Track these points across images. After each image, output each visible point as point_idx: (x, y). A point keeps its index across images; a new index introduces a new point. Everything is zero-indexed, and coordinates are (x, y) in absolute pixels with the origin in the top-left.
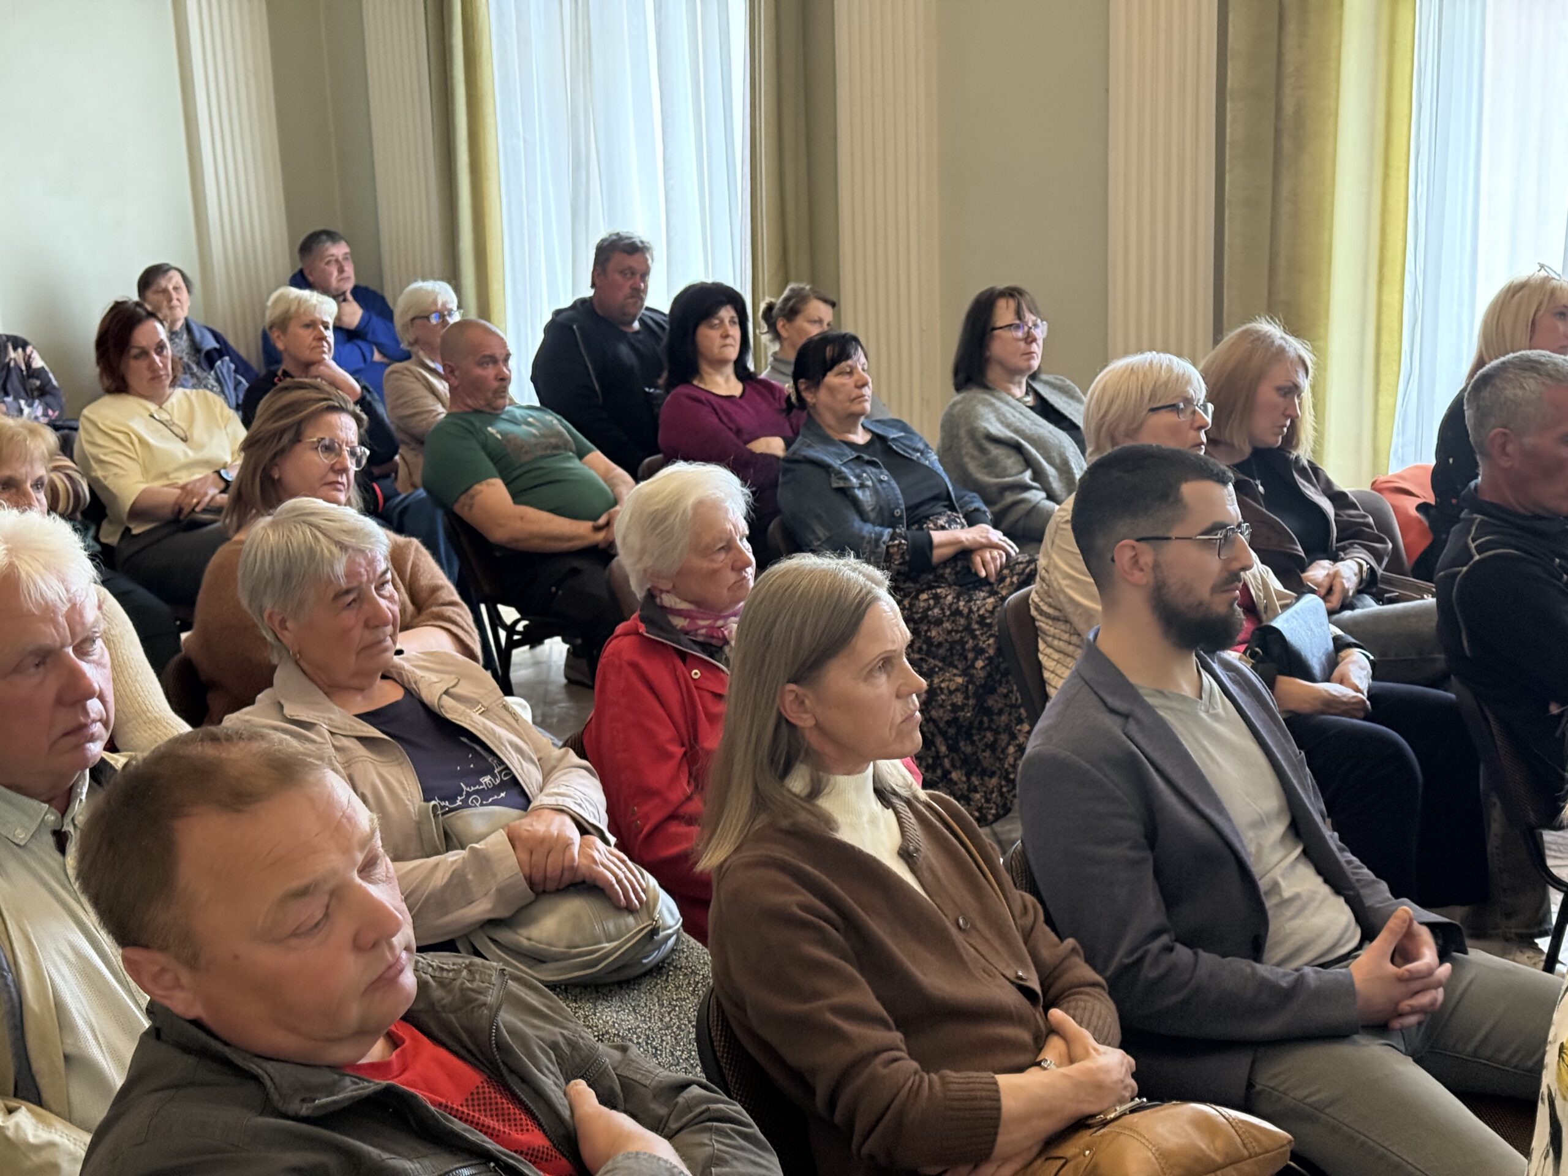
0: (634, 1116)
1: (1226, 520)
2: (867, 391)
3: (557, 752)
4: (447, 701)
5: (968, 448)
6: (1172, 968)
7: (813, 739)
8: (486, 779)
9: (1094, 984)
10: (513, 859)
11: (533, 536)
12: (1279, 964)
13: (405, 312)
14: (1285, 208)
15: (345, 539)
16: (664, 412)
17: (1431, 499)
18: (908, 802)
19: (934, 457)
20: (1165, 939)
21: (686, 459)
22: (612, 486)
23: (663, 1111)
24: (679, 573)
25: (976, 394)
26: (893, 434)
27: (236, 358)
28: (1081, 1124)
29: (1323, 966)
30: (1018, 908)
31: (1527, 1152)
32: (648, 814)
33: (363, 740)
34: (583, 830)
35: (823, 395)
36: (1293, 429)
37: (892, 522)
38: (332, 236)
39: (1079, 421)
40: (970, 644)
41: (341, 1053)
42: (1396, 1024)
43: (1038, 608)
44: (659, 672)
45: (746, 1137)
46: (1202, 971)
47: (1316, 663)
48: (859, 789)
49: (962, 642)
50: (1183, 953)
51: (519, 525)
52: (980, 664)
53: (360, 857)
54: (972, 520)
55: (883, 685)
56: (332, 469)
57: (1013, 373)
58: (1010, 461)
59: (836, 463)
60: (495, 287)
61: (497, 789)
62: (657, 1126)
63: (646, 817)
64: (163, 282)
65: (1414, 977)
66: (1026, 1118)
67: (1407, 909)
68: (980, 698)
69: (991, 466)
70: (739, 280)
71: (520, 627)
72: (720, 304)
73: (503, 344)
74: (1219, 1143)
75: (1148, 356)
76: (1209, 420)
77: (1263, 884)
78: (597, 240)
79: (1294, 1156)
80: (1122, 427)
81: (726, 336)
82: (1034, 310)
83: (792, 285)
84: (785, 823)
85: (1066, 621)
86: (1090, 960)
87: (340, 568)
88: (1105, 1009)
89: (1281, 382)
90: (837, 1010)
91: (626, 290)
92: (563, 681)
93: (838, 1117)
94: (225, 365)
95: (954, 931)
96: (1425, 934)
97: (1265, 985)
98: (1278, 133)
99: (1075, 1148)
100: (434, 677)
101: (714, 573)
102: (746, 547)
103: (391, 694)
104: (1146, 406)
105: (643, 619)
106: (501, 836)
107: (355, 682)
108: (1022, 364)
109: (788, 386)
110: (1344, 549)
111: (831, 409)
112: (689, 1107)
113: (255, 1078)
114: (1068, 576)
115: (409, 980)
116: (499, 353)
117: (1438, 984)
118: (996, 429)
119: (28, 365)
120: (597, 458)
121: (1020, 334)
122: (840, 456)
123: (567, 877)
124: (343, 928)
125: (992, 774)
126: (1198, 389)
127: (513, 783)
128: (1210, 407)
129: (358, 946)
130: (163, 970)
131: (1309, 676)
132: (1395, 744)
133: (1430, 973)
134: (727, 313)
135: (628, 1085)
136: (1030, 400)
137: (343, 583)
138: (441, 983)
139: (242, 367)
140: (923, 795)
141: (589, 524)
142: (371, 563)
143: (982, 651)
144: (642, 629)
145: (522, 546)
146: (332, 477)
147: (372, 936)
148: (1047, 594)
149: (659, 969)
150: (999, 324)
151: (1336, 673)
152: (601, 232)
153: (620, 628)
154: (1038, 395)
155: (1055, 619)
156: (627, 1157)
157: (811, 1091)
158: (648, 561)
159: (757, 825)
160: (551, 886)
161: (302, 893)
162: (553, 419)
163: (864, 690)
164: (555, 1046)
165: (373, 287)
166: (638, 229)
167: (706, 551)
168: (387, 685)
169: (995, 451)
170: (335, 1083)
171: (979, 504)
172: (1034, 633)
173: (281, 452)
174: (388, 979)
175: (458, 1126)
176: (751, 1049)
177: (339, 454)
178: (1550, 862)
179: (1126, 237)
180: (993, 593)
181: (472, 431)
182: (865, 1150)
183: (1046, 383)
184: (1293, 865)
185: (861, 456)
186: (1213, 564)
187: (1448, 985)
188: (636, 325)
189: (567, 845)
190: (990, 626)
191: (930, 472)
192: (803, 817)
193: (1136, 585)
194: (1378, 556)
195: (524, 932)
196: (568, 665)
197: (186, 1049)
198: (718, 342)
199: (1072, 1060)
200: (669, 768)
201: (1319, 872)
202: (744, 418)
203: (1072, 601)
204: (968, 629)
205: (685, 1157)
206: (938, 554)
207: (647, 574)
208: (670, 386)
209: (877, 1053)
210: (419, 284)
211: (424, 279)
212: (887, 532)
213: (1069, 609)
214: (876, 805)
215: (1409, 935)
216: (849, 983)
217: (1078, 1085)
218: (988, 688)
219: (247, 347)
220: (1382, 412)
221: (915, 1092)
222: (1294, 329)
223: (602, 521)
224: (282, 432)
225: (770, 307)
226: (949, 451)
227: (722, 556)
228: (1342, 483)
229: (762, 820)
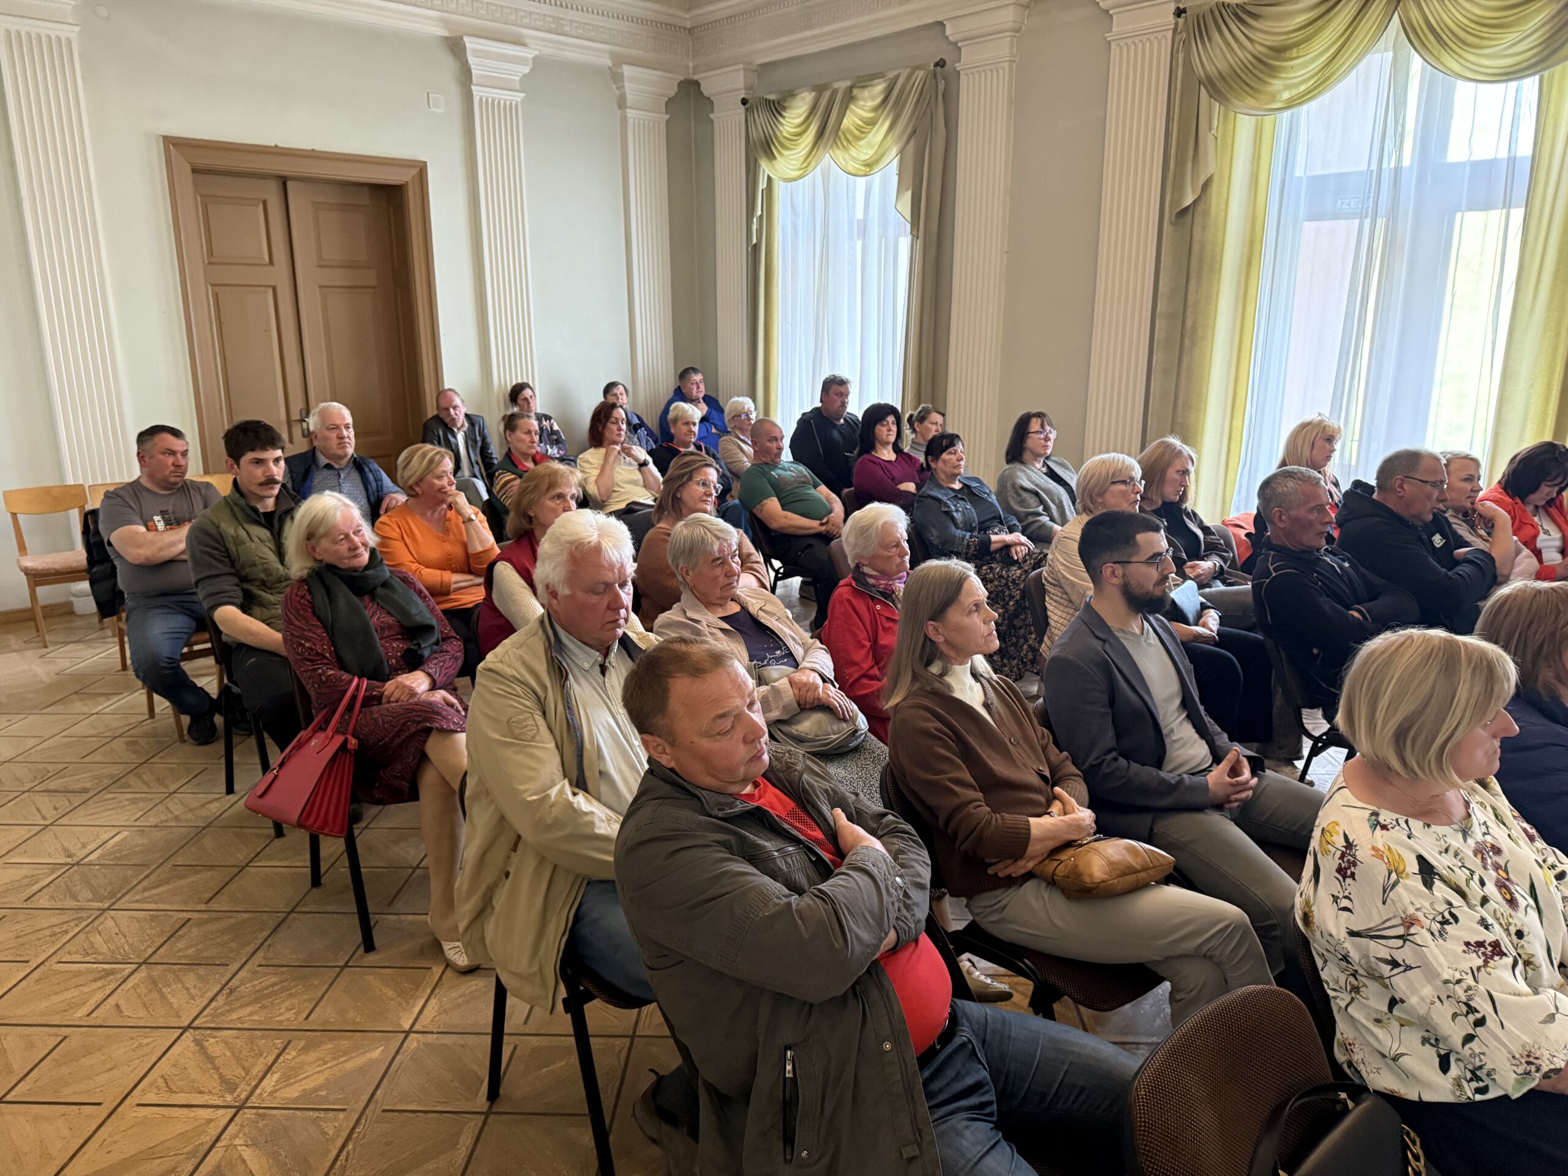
0: (863, 827)
1: (1160, 550)
2: (962, 463)
3: (811, 641)
4: (761, 613)
5: (1011, 492)
6: (1118, 768)
7: (944, 648)
8: (778, 652)
9: (1076, 775)
10: (791, 693)
11: (791, 527)
12: (1170, 771)
13: (731, 411)
14: (1184, 375)
15: (718, 533)
16: (856, 466)
17: (1253, 531)
18: (988, 681)
19: (994, 497)
20: (1114, 754)
21: (879, 501)
22: (830, 503)
23: (875, 826)
24: (873, 557)
25: (1017, 466)
26: (974, 484)
27: (647, 429)
28: (1069, 844)
29: (1193, 774)
30: (1040, 735)
31: (1298, 880)
32: (853, 673)
33: (723, 630)
34: (824, 681)
35: (940, 464)
36: (1185, 493)
37: (971, 529)
38: (695, 370)
39: (1073, 485)
40: (1007, 593)
41: (734, 789)
42: (1227, 806)
43: (1046, 579)
44: (860, 605)
45: (914, 841)
46: (1131, 772)
47: (1191, 617)
48: (964, 672)
49: (1003, 592)
50: (1122, 762)
51: (784, 521)
52: (1011, 603)
53: (748, 701)
54: (1011, 530)
55: (976, 619)
56: (705, 494)
57: (1037, 456)
58: (1032, 501)
59: (944, 499)
60: (773, 398)
61: (783, 657)
62: (873, 832)
63: (851, 675)
64: (615, 391)
65: (1238, 784)
66: (1042, 840)
67: (1237, 747)
68: (1010, 620)
69: (1022, 502)
70: (894, 399)
71: (782, 571)
72: (888, 414)
73: (781, 432)
74: (1139, 860)
75: (1112, 455)
76: (1142, 489)
77: (1165, 731)
78: (823, 379)
79: (1176, 869)
80: (1096, 491)
81: (889, 430)
82: (1051, 425)
83: (922, 405)
84: (928, 688)
85: (1061, 587)
86: (1074, 763)
87: (716, 548)
88: (1082, 788)
89: (1179, 468)
90: (951, 780)
91: (839, 403)
92: (798, 596)
93: (950, 831)
94: (642, 432)
95: (1009, 744)
96: (1245, 762)
97: (1163, 781)
98: (1182, 336)
99: (1065, 856)
100: (754, 601)
101: (890, 557)
102: (906, 545)
103: (734, 608)
104: (1110, 480)
105: (854, 578)
106: (785, 680)
107: (719, 602)
108: (1042, 452)
109: (921, 458)
110: (1207, 556)
111: (944, 472)
112: (887, 826)
113: (698, 798)
114: (1063, 565)
115: (766, 757)
116: (778, 435)
117: (1251, 788)
118: (1027, 484)
119: (551, 428)
120: (823, 489)
121: (1042, 436)
122: (946, 495)
123: (816, 703)
124: (739, 733)
125: (1014, 659)
126: (1137, 472)
127: (790, 655)
128: (1143, 482)
129: (745, 741)
130: (658, 745)
131: (1187, 622)
132: (1231, 660)
133: (1247, 782)
134: (891, 419)
135: (859, 812)
136: (1044, 469)
137: (717, 555)
138: (777, 759)
139: (650, 433)
140: (995, 677)
141: (818, 522)
142: (730, 546)
143: (1013, 597)
144: (854, 584)
145: (785, 531)
146: (705, 498)
147: (752, 737)
148: (1052, 572)
149: (856, 749)
150: (1032, 430)
151: (1201, 621)
152: (826, 374)
153: (842, 582)
154: (1048, 467)
155: (1054, 585)
156: (862, 848)
157: (937, 818)
158: (858, 550)
159: (914, 688)
160: (808, 706)
161: (723, 716)
162: (802, 468)
163: (966, 620)
164: (826, 791)
165: (713, 395)
166: (843, 373)
167: (887, 547)
168: (733, 604)
169: (1025, 495)
170: (733, 803)
171: (1015, 522)
172: (1043, 592)
173: (682, 485)
174: (758, 757)
175: (786, 826)
176: (907, 794)
177: (709, 487)
178: (1304, 721)
179: (1098, 386)
180: (1020, 568)
181: (766, 475)
182: (963, 848)
183: (1054, 461)
184: (1181, 722)
185: (957, 495)
186: (1153, 573)
187: (1254, 789)
188: (842, 421)
189: (817, 687)
190: (1018, 585)
191: (992, 504)
192: (937, 685)
193: (1113, 584)
194: (1225, 560)
195: (795, 727)
196: (801, 589)
197: (665, 781)
198: (885, 433)
199: (1065, 814)
200: (864, 652)
201: (1194, 727)
202: (897, 473)
203: (1064, 577)
204: (1006, 585)
205: (888, 850)
206: (993, 547)
207: (856, 556)
208: (860, 454)
209: (971, 802)
210: (736, 399)
211: (738, 396)
212: (968, 534)
213: (1063, 581)
214: (970, 680)
215: (1238, 761)
216: (959, 767)
217: (1069, 825)
218: (1015, 615)
219: (652, 422)
220: (1228, 482)
221: (989, 822)
222: (1185, 441)
223: (825, 520)
224: (683, 475)
225: (911, 416)
226: (1001, 493)
227: (894, 549)
228: (1207, 523)
229: (917, 686)
